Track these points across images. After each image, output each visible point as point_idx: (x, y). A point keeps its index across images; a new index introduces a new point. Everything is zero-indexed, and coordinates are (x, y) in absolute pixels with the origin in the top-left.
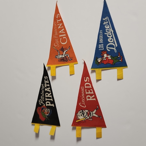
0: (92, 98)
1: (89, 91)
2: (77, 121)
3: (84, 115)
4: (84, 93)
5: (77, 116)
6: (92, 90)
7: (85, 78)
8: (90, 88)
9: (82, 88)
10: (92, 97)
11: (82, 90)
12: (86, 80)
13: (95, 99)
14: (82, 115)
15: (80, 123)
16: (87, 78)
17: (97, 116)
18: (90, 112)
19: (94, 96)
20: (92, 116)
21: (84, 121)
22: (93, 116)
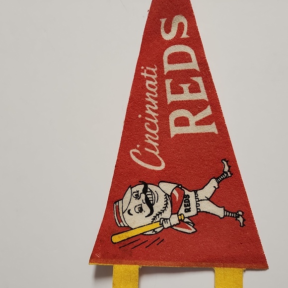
0: (198, 123)
1: (185, 87)
2: (116, 239)
3: (151, 206)
4: (155, 99)
5: (118, 213)
6: (199, 80)
7: (163, 21)
8: (193, 73)
9: (149, 72)
10: (201, 116)
11: (148, 82)
12: (168, 31)
13: (212, 128)
14: (141, 210)
15: (131, 246)
16: (180, 19)
17: (220, 212)
18: (187, 193)
19: (208, 112)
20: (193, 212)
21: (151, 239)
22: (199, 212)
